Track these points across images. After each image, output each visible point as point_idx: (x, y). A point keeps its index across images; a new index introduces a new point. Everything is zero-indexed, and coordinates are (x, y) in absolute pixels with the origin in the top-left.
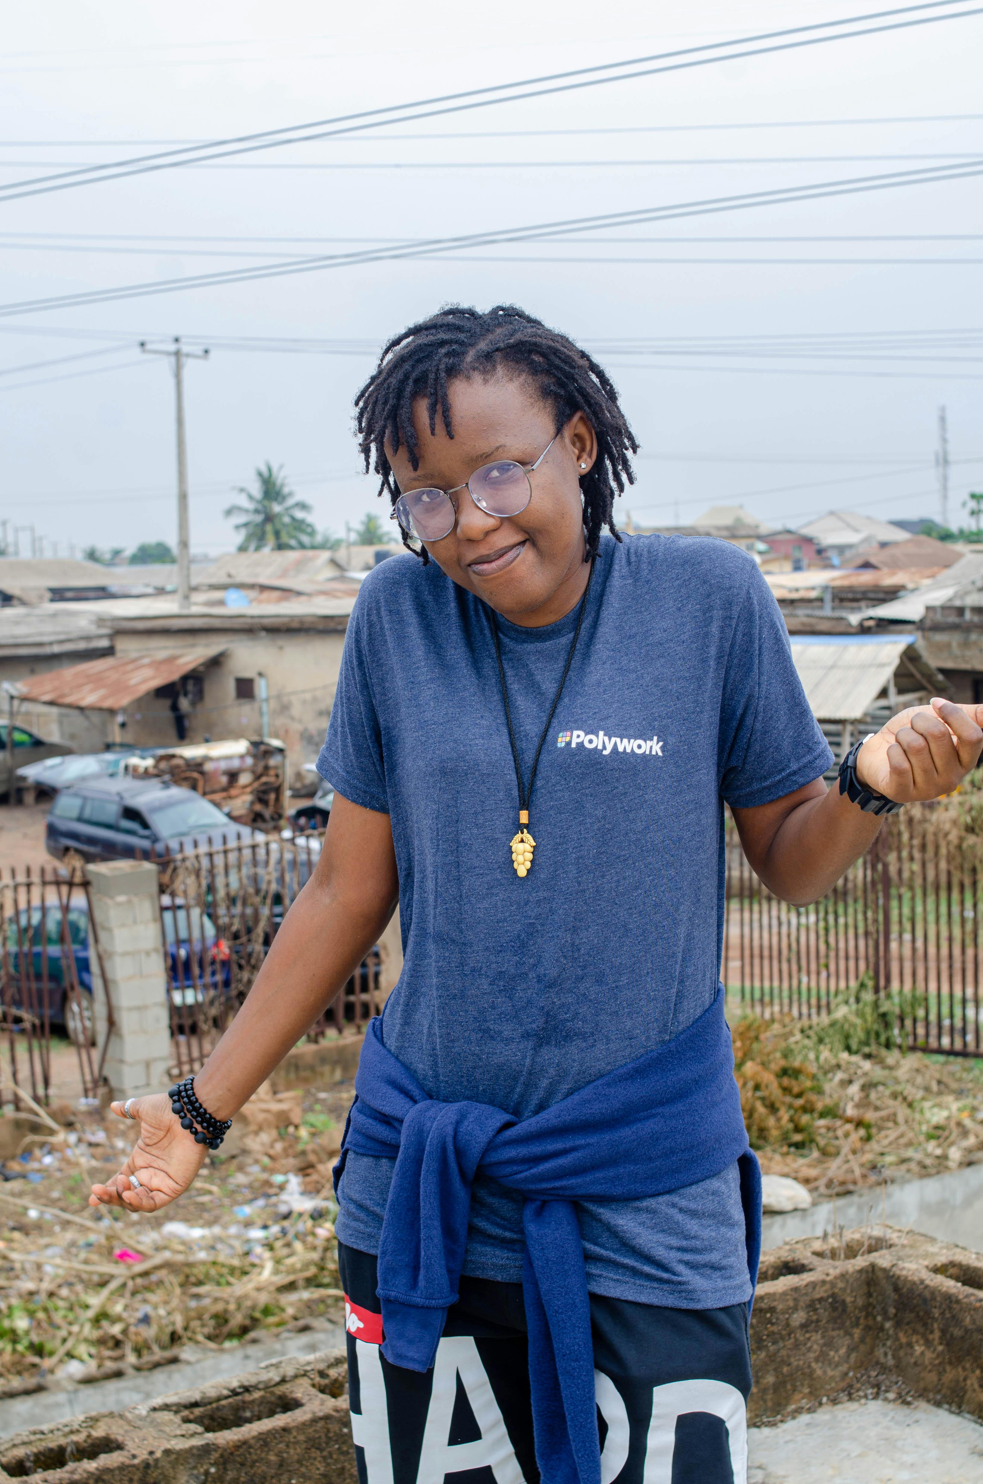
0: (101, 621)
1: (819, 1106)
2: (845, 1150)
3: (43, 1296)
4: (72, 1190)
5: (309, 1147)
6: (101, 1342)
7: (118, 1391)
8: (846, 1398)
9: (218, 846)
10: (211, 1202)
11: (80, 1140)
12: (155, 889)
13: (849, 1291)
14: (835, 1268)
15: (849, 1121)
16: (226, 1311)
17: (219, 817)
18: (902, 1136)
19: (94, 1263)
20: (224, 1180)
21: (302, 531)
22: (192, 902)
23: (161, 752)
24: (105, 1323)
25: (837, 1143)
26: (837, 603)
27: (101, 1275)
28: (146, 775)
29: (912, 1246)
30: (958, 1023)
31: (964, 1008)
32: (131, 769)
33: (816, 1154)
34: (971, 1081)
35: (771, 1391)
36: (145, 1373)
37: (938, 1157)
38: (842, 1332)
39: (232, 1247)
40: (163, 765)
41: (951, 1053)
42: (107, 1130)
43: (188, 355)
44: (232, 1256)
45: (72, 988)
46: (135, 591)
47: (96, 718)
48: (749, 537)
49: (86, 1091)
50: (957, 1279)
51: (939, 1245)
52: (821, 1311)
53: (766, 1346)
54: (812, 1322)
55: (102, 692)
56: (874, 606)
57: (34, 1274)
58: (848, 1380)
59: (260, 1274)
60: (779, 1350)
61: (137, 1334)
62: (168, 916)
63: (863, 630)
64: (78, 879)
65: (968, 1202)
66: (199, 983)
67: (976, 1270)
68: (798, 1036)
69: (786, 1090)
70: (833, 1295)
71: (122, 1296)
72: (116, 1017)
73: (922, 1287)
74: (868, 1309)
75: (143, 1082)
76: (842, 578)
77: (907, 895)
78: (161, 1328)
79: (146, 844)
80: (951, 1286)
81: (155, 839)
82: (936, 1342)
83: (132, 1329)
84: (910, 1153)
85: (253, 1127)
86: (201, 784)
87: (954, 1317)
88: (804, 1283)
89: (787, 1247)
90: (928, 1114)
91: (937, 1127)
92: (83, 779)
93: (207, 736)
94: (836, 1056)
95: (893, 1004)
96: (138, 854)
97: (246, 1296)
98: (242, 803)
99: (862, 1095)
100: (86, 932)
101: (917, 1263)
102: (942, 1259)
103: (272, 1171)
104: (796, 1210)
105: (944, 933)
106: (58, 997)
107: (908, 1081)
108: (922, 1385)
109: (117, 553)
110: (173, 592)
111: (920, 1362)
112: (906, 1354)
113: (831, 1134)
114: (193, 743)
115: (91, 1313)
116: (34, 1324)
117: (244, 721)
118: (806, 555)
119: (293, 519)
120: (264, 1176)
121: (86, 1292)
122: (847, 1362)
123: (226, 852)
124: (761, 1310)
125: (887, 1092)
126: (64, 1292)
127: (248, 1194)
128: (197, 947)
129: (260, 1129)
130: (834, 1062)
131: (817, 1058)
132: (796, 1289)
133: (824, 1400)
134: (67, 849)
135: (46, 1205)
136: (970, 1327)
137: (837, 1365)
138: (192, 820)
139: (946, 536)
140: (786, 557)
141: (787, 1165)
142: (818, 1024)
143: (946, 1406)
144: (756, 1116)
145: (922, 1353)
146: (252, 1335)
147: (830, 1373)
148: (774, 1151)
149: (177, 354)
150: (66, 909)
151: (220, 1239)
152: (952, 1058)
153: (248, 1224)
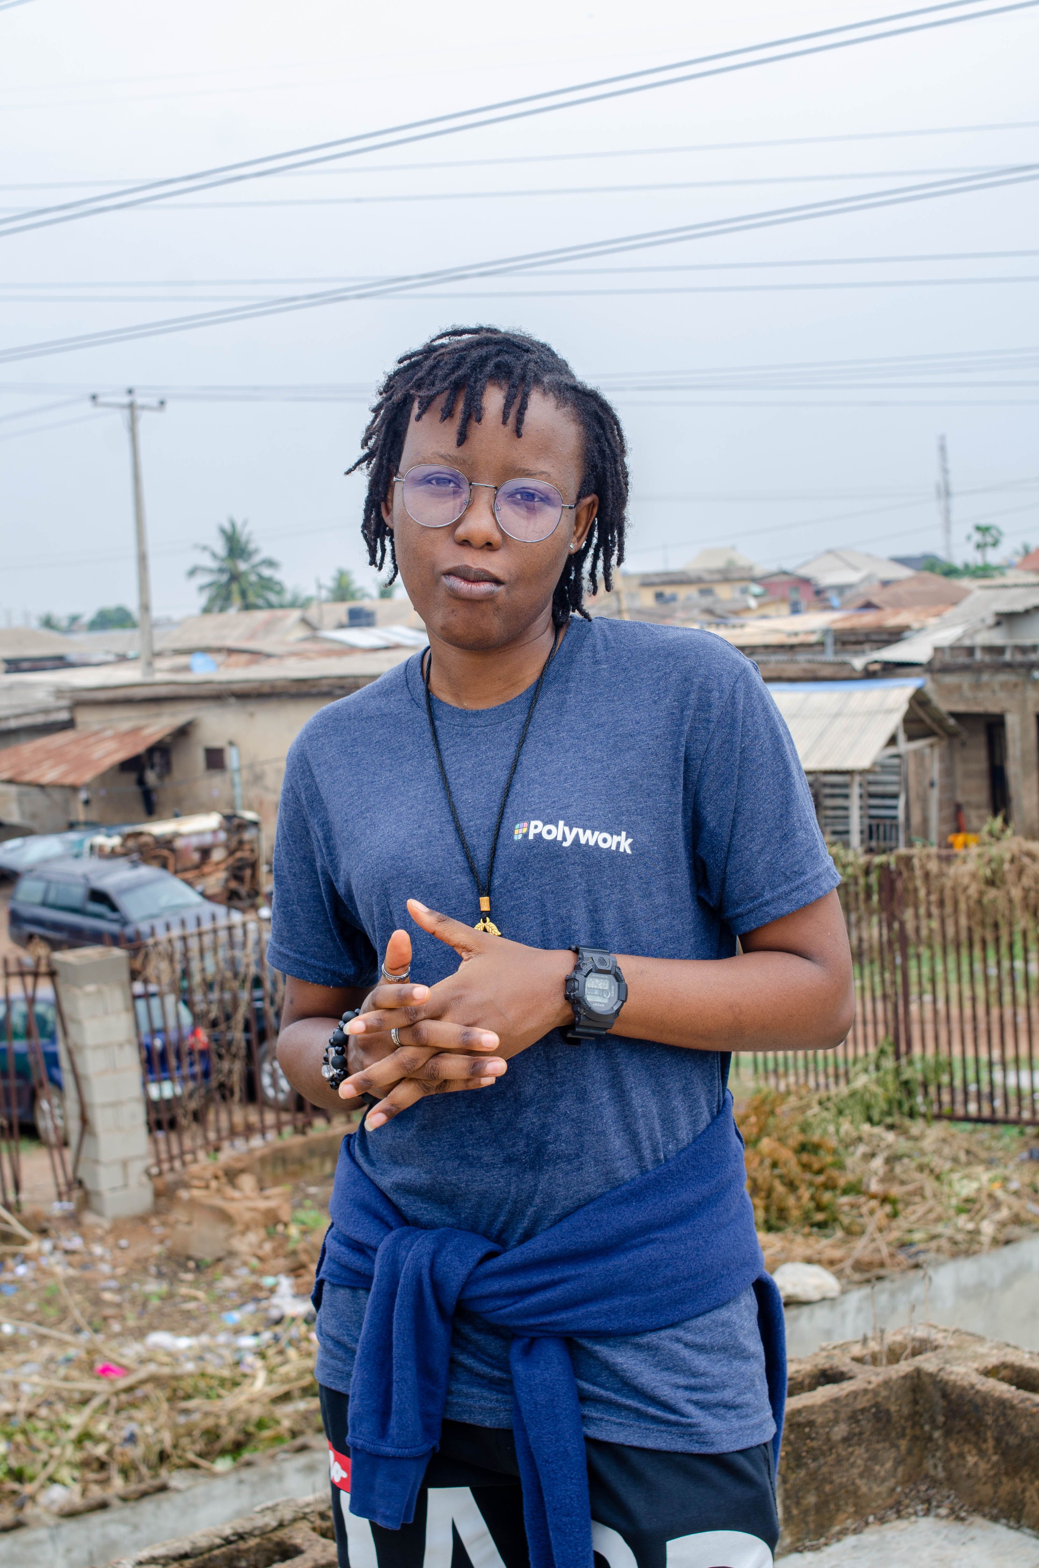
0: (59, 692)
1: (842, 1182)
2: (871, 1228)
3: (20, 1419)
4: (49, 1302)
5: (300, 1246)
6: (85, 1464)
7: (104, 1524)
8: (894, 1516)
9: (192, 929)
10: (198, 1309)
11: (55, 1248)
12: (125, 976)
13: (893, 1399)
14: (877, 1374)
15: (873, 1197)
16: (217, 1426)
17: (192, 897)
18: (930, 1211)
19: (73, 1380)
20: (210, 1285)
21: (271, 589)
22: (166, 988)
23: (128, 829)
24: (88, 1444)
25: (861, 1220)
26: (839, 647)
27: (82, 1392)
28: (113, 854)
29: (959, 1347)
30: (985, 1089)
31: (991, 1071)
32: (97, 850)
33: (839, 1234)
34: (1001, 1149)
35: (813, 1512)
36: (132, 1504)
37: (970, 1232)
38: (887, 1445)
39: (221, 1357)
40: (131, 843)
41: (979, 1120)
42: (84, 1236)
43: (143, 407)
44: (222, 1367)
45: (41, 1085)
46: (95, 659)
47: (57, 796)
48: (742, 579)
49: (60, 1196)
50: (1010, 1382)
51: (988, 1345)
52: (864, 1423)
53: (806, 1464)
54: (855, 1435)
55: (63, 768)
56: (879, 648)
57: (9, 1392)
58: (895, 1497)
59: (252, 1384)
60: (819, 1467)
61: (122, 1454)
62: (141, 1005)
63: (869, 675)
64: (43, 968)
65: (1007, 1283)
66: (176, 1074)
67: (1030, 1371)
68: (816, 1109)
69: (806, 1167)
70: (877, 1405)
71: (105, 1413)
72: (89, 1114)
73: (972, 1392)
74: (914, 1418)
75: (119, 1182)
76: (843, 620)
77: (925, 953)
78: (148, 1447)
79: (115, 928)
80: (1004, 1390)
81: (124, 922)
82: (991, 1451)
83: (118, 1450)
84: (940, 1229)
85: (239, 1227)
86: (171, 862)
87: (1008, 1424)
88: (844, 1393)
89: (824, 1354)
90: (957, 1187)
91: (967, 1200)
92: (46, 861)
93: (177, 810)
94: (857, 1128)
95: (915, 1071)
96: (107, 939)
97: (238, 1410)
98: (216, 880)
99: (887, 1168)
100: (54, 1023)
101: (966, 1366)
102: (993, 1361)
103: (262, 1273)
104: (824, 1299)
105: (967, 993)
106: (26, 1095)
107: (934, 1152)
108: (976, 1498)
109: (74, 619)
110: (136, 659)
111: (973, 1473)
112: (958, 1466)
113: (855, 1212)
114: (161, 818)
115: (73, 1434)
116: (13, 1447)
117: (216, 793)
118: (804, 597)
119: (261, 577)
120: (253, 1279)
121: (67, 1411)
122: (894, 1476)
123: (200, 935)
124: (799, 1425)
125: (913, 1165)
126: (43, 1412)
127: (236, 1299)
128: (173, 1036)
129: (247, 1228)
130: (855, 1134)
131: (837, 1131)
132: (836, 1400)
133: (871, 1519)
134: (31, 937)
135: (21, 1319)
136: (1027, 1434)
137: (883, 1480)
138: (164, 901)
139: (950, 572)
140: (783, 600)
141: (809, 1246)
142: (837, 1096)
143: (1004, 1521)
144: (775, 1195)
145: (976, 1464)
146: (246, 1456)
147: (876, 1489)
148: (795, 1232)
149: (132, 406)
150: (31, 1001)
151: (207, 1349)
152: (979, 1126)
153: (238, 1331)
